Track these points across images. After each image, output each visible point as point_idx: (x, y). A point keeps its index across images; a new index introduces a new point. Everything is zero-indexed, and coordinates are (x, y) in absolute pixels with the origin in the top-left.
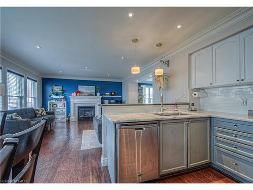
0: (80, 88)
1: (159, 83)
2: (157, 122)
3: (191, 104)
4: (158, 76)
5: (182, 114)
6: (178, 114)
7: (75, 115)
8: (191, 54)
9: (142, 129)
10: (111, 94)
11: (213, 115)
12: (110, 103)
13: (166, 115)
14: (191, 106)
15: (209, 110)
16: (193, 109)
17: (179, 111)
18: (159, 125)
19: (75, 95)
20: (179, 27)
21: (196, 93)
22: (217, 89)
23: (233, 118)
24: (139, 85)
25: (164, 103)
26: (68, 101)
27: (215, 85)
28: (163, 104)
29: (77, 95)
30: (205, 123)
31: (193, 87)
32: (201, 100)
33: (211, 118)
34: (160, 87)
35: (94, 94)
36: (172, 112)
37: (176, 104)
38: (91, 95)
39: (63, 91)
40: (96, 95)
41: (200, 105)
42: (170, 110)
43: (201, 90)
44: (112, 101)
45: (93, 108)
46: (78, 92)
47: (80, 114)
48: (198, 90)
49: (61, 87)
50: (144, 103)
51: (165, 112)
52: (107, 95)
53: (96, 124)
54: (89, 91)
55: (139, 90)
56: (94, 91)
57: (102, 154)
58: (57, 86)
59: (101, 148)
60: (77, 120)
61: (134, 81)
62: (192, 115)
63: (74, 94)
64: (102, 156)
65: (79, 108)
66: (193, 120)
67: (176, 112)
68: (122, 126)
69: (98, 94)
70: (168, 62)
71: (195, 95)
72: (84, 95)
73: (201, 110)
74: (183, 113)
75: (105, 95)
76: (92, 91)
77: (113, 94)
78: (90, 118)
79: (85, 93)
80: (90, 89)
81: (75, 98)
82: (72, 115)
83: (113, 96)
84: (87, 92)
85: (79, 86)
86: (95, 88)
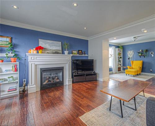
0: (42, 43)
7: (36, 83)
19: (35, 52)
26: (23, 62)
29: (38, 52)
35: (61, 52)
38: (56, 53)
47: (43, 80)
49: (8, 39)
56: (60, 48)
63: (33, 51)
65: (43, 71)
72: (48, 53)
75: (72, 53)
76: (58, 48)
77: (80, 53)
78: (58, 83)
79: (48, 50)
80: (55, 46)
81: (36, 57)
82: (32, 83)
83: (80, 54)
84: (51, 49)
85: (40, 40)
86: (61, 44)
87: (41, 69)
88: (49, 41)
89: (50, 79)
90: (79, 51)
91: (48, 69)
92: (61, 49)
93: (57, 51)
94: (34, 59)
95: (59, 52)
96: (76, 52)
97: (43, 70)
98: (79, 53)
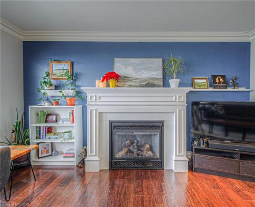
10: (213, 82)
19: (103, 85)
29: (108, 86)
39: (74, 77)
40: (166, 84)
45: (157, 127)
46: (112, 76)
47: (116, 149)
52: (200, 85)
54: (146, 75)
58: (59, 61)
60: (106, 167)
63: (100, 84)
65: (115, 127)
69: (174, 82)
75: (193, 85)
76: (155, 73)
77: (220, 82)
78: (149, 160)
79: (131, 80)
80: (146, 69)
81: (101, 95)
82: (91, 152)
83: (220, 87)
84: (137, 77)
85: (115, 59)
86: (161, 64)
87: (111, 122)
88: (133, 60)
89: (131, 148)
90: (214, 77)
91: (124, 124)
92: (161, 77)
93: (151, 81)
94: (96, 100)
95: (156, 83)
96: (205, 81)
97: (116, 124)
98: (215, 83)
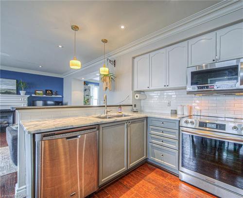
1: (105, 83)
2: (96, 127)
3: (133, 106)
4: (105, 75)
5: (125, 116)
6: (121, 116)
8: (134, 58)
9: (76, 137)
11: (148, 115)
12: (45, 104)
13: (109, 118)
14: (134, 107)
15: (147, 111)
16: (135, 110)
17: (123, 113)
18: (98, 129)
20: (123, 27)
21: (138, 95)
22: (153, 92)
23: (162, 117)
24: (86, 83)
25: (108, 104)
27: (151, 88)
28: (107, 106)
30: (142, 123)
31: (136, 89)
32: (142, 101)
33: (147, 118)
34: (106, 88)
35: (15, 92)
36: (116, 114)
37: (120, 106)
40: (18, 93)
41: (141, 107)
42: (114, 112)
43: (142, 93)
44: (49, 102)
48: (139, 92)
50: (91, 105)
51: (109, 114)
52: (39, 94)
53: (9, 137)
54: (5, 87)
55: (85, 90)
57: (16, 182)
59: (16, 173)
61: (79, 78)
62: (133, 117)
64: (17, 185)
66: (133, 121)
67: (120, 114)
68: (45, 136)
69: (22, 92)
70: (115, 62)
71: (137, 97)
73: (142, 111)
74: (126, 114)
75: (35, 94)
83: (49, 95)
92: (16, 89)
93: (8, 91)
95: (12, 91)
96: (41, 92)
98: (47, 93)
